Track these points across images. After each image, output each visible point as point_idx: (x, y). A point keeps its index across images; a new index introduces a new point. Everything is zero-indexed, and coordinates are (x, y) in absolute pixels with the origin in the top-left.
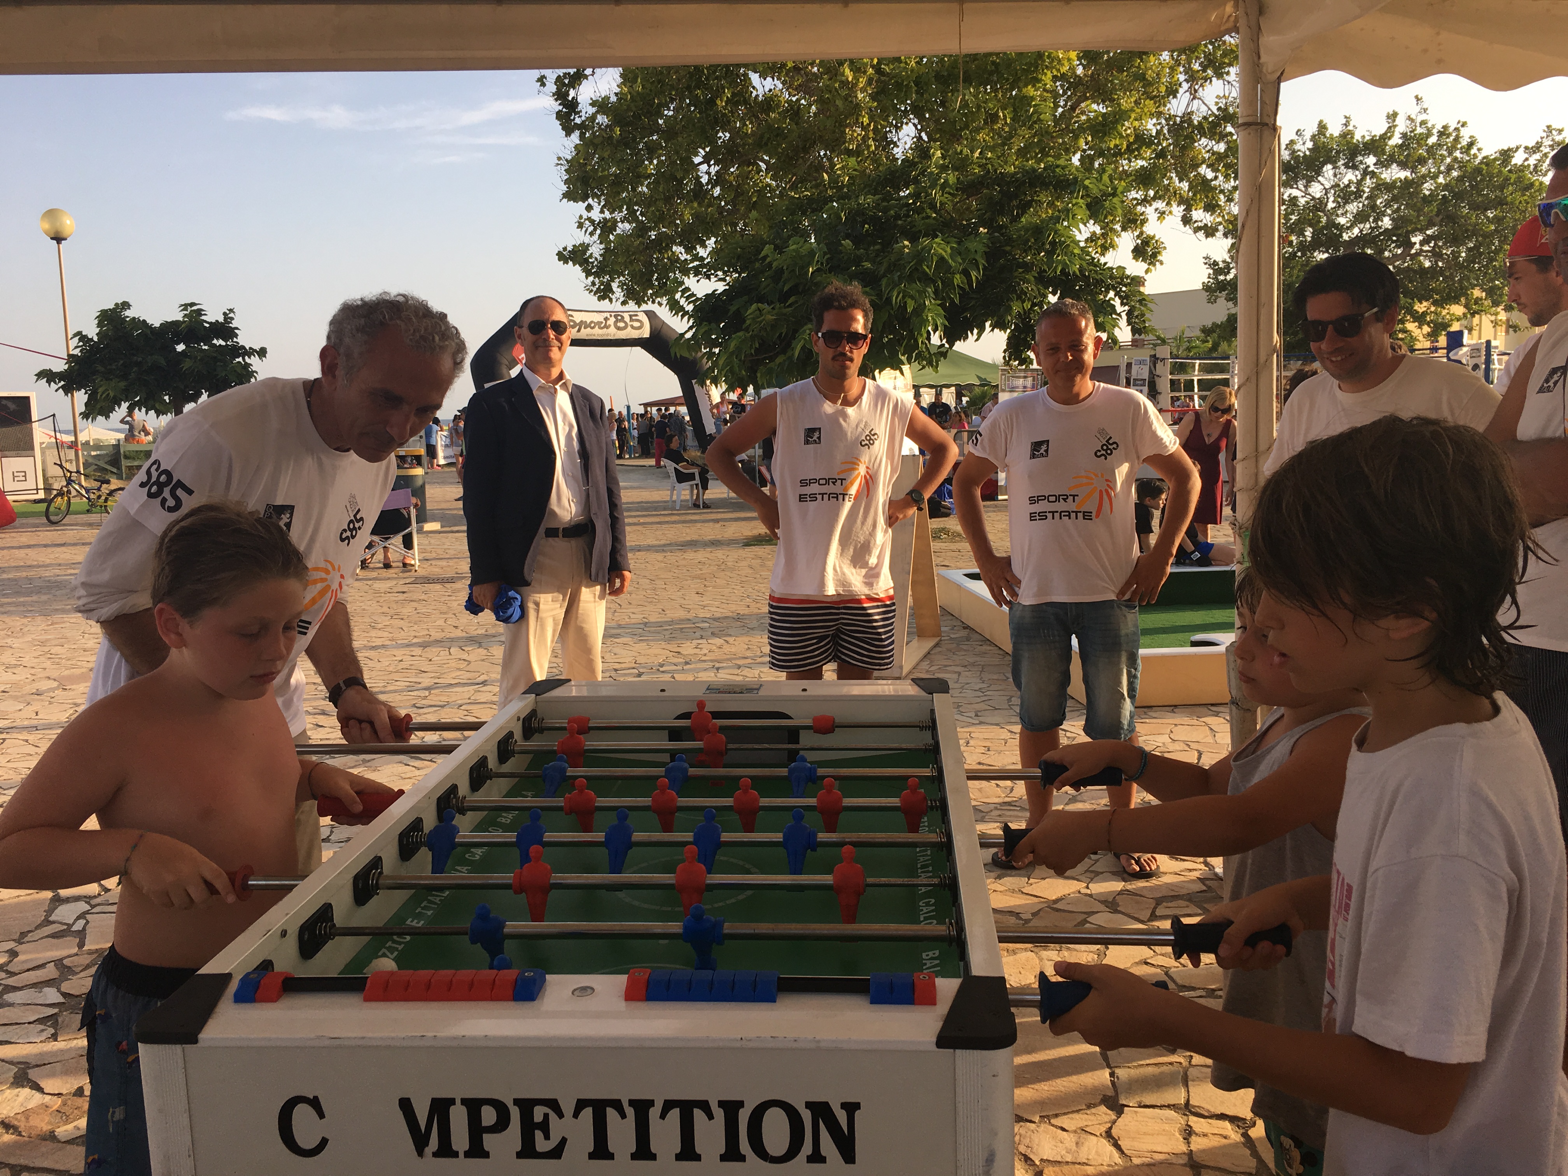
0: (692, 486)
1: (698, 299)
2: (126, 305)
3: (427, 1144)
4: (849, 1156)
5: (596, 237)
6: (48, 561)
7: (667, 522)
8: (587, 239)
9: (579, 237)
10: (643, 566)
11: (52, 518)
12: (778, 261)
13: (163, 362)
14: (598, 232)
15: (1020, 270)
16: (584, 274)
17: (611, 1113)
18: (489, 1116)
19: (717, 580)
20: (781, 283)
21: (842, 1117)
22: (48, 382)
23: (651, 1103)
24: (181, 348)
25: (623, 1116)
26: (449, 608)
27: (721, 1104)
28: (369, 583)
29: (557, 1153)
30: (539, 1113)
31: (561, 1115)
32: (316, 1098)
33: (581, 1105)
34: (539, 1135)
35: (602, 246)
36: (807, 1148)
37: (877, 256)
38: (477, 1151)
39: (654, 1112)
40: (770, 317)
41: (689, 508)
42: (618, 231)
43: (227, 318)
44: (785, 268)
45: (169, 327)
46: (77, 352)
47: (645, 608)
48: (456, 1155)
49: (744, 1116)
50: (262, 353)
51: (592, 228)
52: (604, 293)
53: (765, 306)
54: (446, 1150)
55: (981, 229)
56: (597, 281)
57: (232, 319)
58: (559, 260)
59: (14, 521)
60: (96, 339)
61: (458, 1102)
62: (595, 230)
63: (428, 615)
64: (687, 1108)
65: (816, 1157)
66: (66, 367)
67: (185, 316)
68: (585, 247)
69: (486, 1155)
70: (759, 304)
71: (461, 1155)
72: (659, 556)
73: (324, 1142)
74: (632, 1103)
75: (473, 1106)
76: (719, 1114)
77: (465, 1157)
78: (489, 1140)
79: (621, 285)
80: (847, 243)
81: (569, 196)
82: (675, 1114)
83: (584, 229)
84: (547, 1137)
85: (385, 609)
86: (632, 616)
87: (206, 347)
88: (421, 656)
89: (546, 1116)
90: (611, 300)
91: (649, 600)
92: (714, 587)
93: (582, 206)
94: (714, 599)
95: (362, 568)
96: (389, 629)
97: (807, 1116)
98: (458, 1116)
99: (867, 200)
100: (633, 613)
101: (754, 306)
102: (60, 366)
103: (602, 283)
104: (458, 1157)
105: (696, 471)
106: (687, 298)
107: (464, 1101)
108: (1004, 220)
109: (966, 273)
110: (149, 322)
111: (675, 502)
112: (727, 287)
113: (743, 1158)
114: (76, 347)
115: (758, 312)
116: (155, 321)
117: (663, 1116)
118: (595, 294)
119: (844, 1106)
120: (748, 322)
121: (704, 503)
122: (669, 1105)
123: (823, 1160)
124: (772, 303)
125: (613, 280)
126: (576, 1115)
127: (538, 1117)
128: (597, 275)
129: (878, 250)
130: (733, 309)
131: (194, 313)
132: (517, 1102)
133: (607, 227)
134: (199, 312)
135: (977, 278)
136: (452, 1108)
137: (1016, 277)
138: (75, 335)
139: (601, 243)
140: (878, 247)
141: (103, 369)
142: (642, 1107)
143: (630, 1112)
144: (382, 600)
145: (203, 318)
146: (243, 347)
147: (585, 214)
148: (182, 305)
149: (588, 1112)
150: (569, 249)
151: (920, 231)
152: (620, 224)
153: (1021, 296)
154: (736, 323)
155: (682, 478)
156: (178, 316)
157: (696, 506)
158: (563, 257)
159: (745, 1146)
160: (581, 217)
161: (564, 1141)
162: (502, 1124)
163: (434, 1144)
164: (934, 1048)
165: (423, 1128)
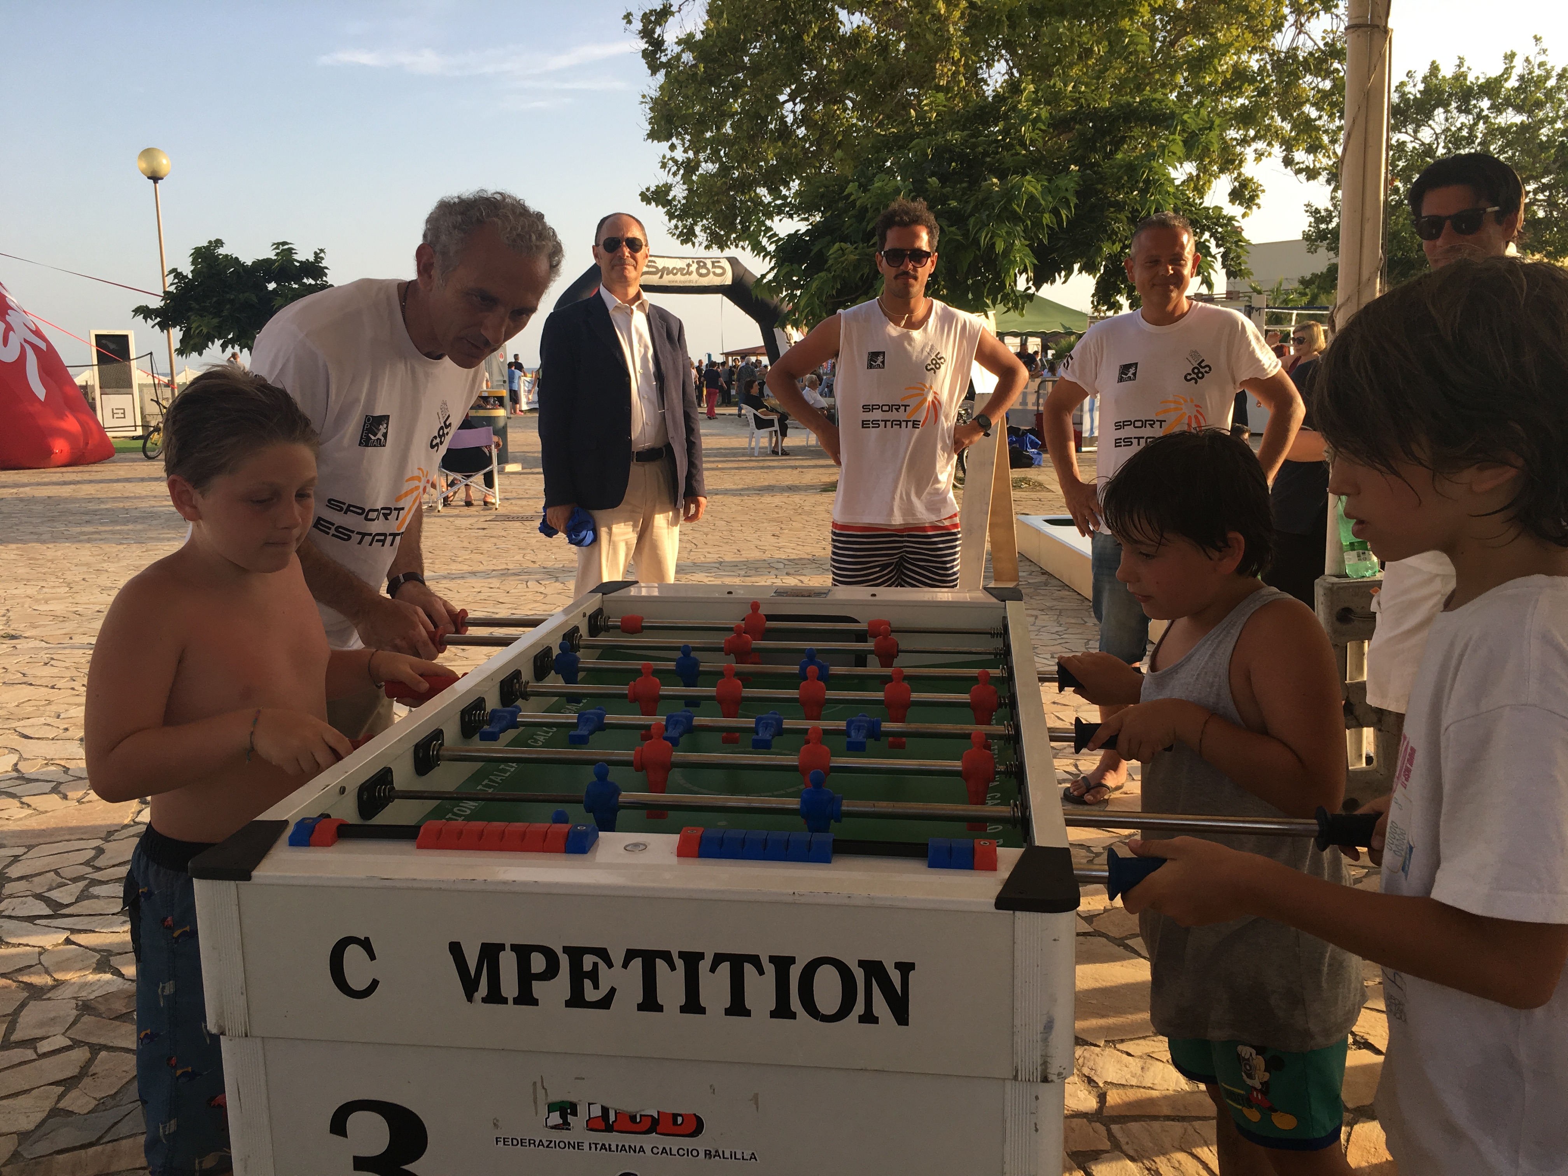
0: (771, 432)
1: (780, 239)
2: (219, 243)
3: (476, 990)
4: (902, 1017)
5: (679, 177)
6: (144, 493)
7: (745, 468)
8: (670, 180)
9: (662, 177)
10: (720, 509)
11: (149, 454)
12: (863, 199)
13: (254, 299)
14: (682, 172)
15: (1112, 209)
16: (667, 217)
17: (660, 964)
18: (538, 963)
19: (794, 524)
20: (864, 223)
21: (895, 977)
22: (145, 318)
23: (701, 956)
24: (272, 286)
25: (673, 968)
26: (528, 544)
27: (773, 959)
28: (451, 519)
29: (605, 1003)
30: (588, 962)
31: (610, 965)
32: (367, 939)
33: (630, 955)
34: (588, 984)
35: (685, 187)
36: (859, 1008)
37: (963, 195)
38: (526, 998)
39: (704, 966)
40: (853, 257)
41: (768, 455)
42: (701, 171)
43: (318, 258)
44: (869, 206)
45: (262, 265)
46: (172, 289)
47: (720, 548)
48: (505, 1001)
49: (795, 973)
51: (675, 168)
52: (687, 237)
53: (849, 245)
54: (495, 997)
55: (1072, 166)
57: (322, 258)
58: (642, 200)
59: (113, 455)
60: (190, 276)
61: (508, 947)
62: (678, 170)
63: (507, 550)
64: (739, 962)
65: (869, 1017)
66: (162, 303)
67: (277, 254)
68: (668, 188)
69: (535, 1002)
70: (842, 244)
71: (510, 1001)
72: (737, 500)
73: (375, 984)
74: (682, 955)
75: (523, 952)
76: (770, 969)
77: (514, 1004)
78: (538, 987)
79: (705, 229)
80: (934, 181)
81: (653, 135)
82: (725, 967)
83: (667, 169)
84: (596, 986)
85: (466, 544)
86: (708, 555)
87: (297, 286)
88: (499, 588)
89: (595, 965)
90: (693, 244)
91: (725, 541)
92: (790, 530)
93: (666, 145)
94: (790, 542)
95: (445, 505)
96: (468, 562)
97: (859, 975)
98: (508, 963)
99: (955, 137)
100: (709, 553)
101: (837, 245)
102: (156, 303)
103: (685, 226)
104: (507, 1003)
105: (775, 417)
106: (770, 238)
107: (514, 947)
108: (1095, 158)
109: (1056, 212)
110: (242, 259)
111: (753, 448)
112: (810, 227)
113: (793, 1016)
114: (172, 284)
115: (840, 252)
116: (248, 259)
117: (713, 970)
118: (678, 238)
119: (898, 966)
120: (830, 262)
121: (782, 450)
122: (718, 959)
123: (875, 1020)
124: (855, 242)
125: (695, 223)
126: (625, 965)
127: (587, 966)
128: (680, 218)
129: (964, 188)
130: (815, 249)
131: (285, 252)
132: (566, 950)
133: (690, 167)
134: (290, 251)
135: (1067, 216)
136: (502, 954)
137: (1107, 217)
138: (170, 272)
139: (684, 183)
140: (965, 185)
141: (197, 307)
142: (692, 959)
143: (680, 964)
144: (462, 535)
145: (295, 257)
147: (669, 154)
148: (274, 244)
149: (637, 964)
150: (653, 189)
151: (1009, 169)
152: (703, 164)
153: (1112, 237)
154: (818, 263)
155: (761, 424)
156: (272, 255)
157: (775, 453)
158: (646, 197)
159: (795, 1004)
160: (664, 157)
161: (613, 991)
162: (551, 972)
163: (483, 989)
164: (993, 909)
165: (473, 973)
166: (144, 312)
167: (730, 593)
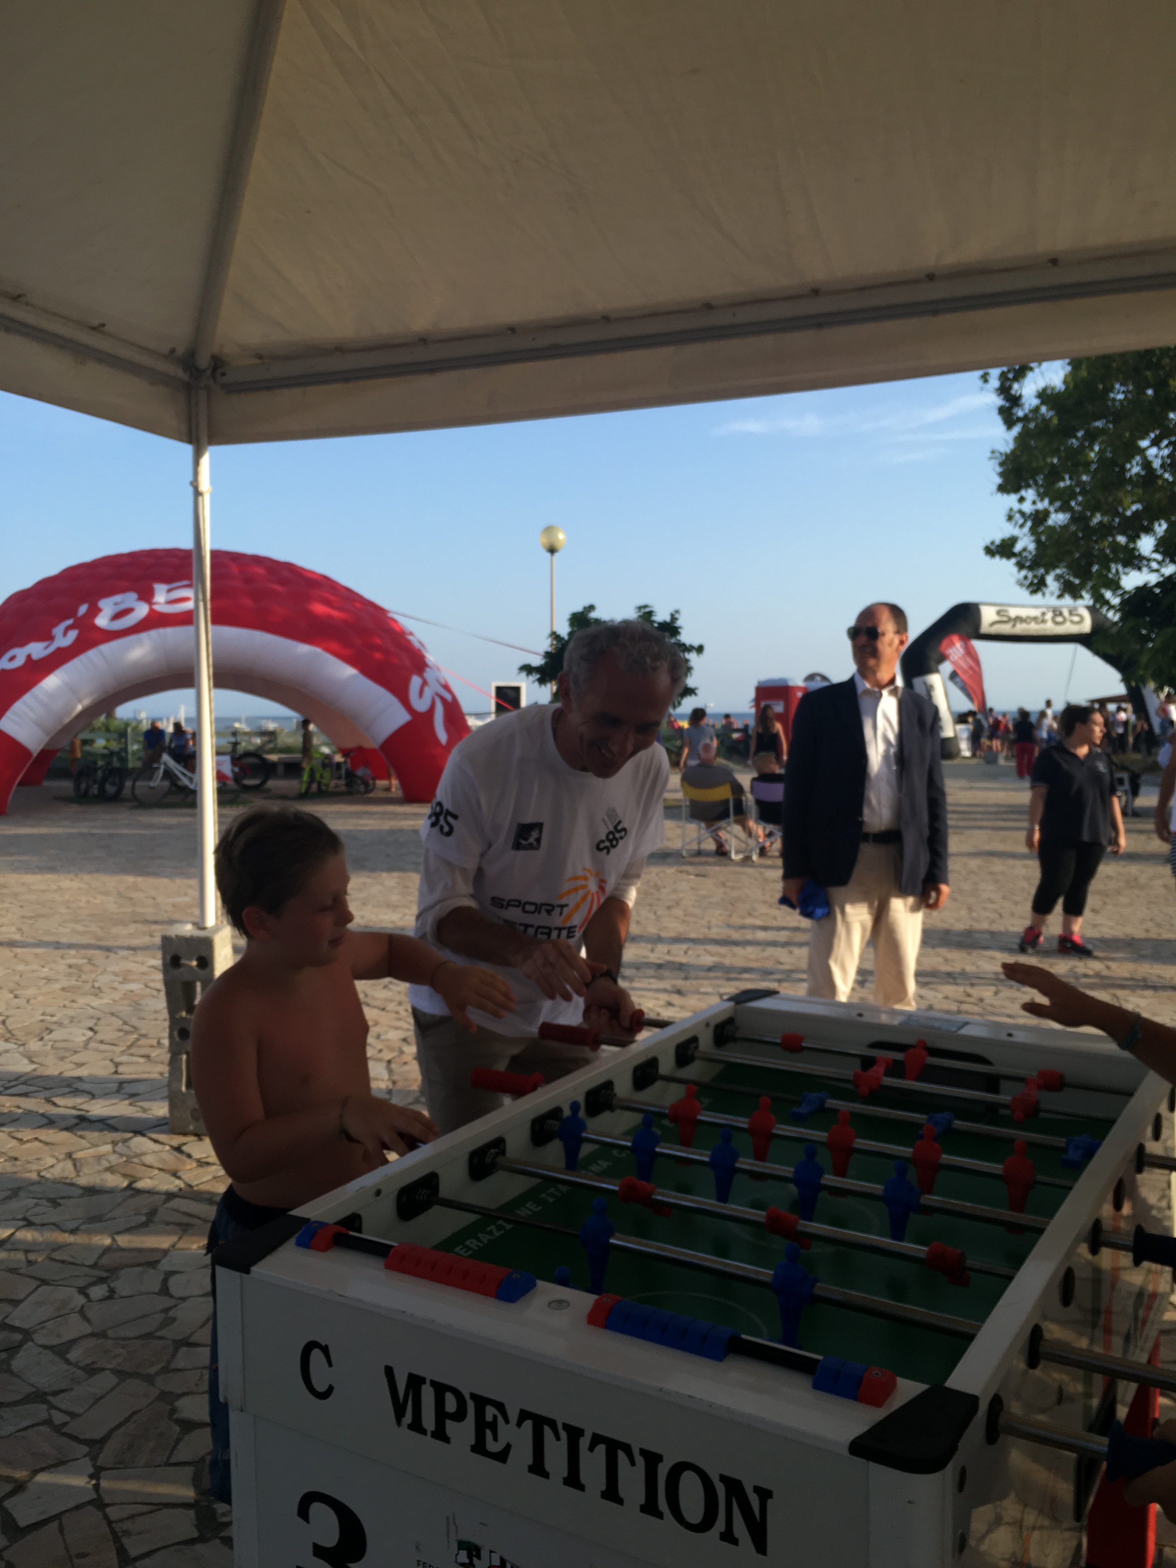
2: (592, 608)
3: (404, 1416)
4: (761, 1546)
5: (1026, 529)
8: (1016, 532)
9: (1008, 530)
14: (1029, 523)
16: (1015, 568)
17: (548, 1431)
18: (451, 1404)
21: (754, 1501)
22: (530, 674)
23: (580, 1432)
25: (558, 1438)
27: (643, 1452)
29: (502, 1456)
30: (490, 1412)
31: (507, 1421)
32: (327, 1346)
33: (524, 1415)
34: (489, 1433)
35: (1033, 539)
36: (720, 1525)
38: (440, 1434)
39: (584, 1442)
42: (1050, 522)
43: (674, 618)
46: (551, 649)
48: (423, 1432)
49: (663, 1471)
50: (700, 649)
51: (1021, 521)
52: (1037, 587)
54: (417, 1426)
56: (1030, 575)
57: (677, 618)
58: (987, 554)
61: (428, 1382)
62: (1026, 522)
64: (614, 1447)
65: (728, 1537)
66: (543, 662)
68: (1013, 540)
69: (447, 1440)
71: (429, 1433)
73: (331, 1389)
74: (566, 1427)
75: (440, 1389)
76: (640, 1461)
77: (432, 1437)
78: (450, 1426)
79: (1058, 578)
81: (1003, 488)
82: (601, 1449)
83: (1014, 522)
84: (495, 1439)
89: (495, 1417)
93: (1015, 497)
97: (721, 1490)
98: (428, 1397)
102: (538, 661)
103: (1035, 576)
104: (426, 1435)
106: (1115, 591)
107: (433, 1383)
112: (1161, 579)
113: (660, 1515)
114: (551, 645)
117: (591, 1448)
118: (1027, 588)
119: (757, 1490)
122: (597, 1439)
123: (735, 1541)
125: (1047, 573)
126: (519, 1425)
127: (489, 1418)
128: (1030, 568)
130: (1165, 602)
131: (647, 615)
133: (1038, 519)
134: (650, 614)
136: (424, 1387)
138: (551, 635)
139: (1031, 535)
142: (574, 1433)
143: (563, 1435)
145: (654, 618)
146: (684, 645)
147: (1016, 506)
148: (637, 607)
149: (528, 1424)
150: (998, 542)
152: (1053, 515)
158: (990, 551)
159: (663, 1503)
160: (1011, 509)
161: (508, 1447)
162: (460, 1415)
163: (408, 1418)
164: (846, 1452)
165: (401, 1400)
166: (527, 669)
167: (860, 1015)
